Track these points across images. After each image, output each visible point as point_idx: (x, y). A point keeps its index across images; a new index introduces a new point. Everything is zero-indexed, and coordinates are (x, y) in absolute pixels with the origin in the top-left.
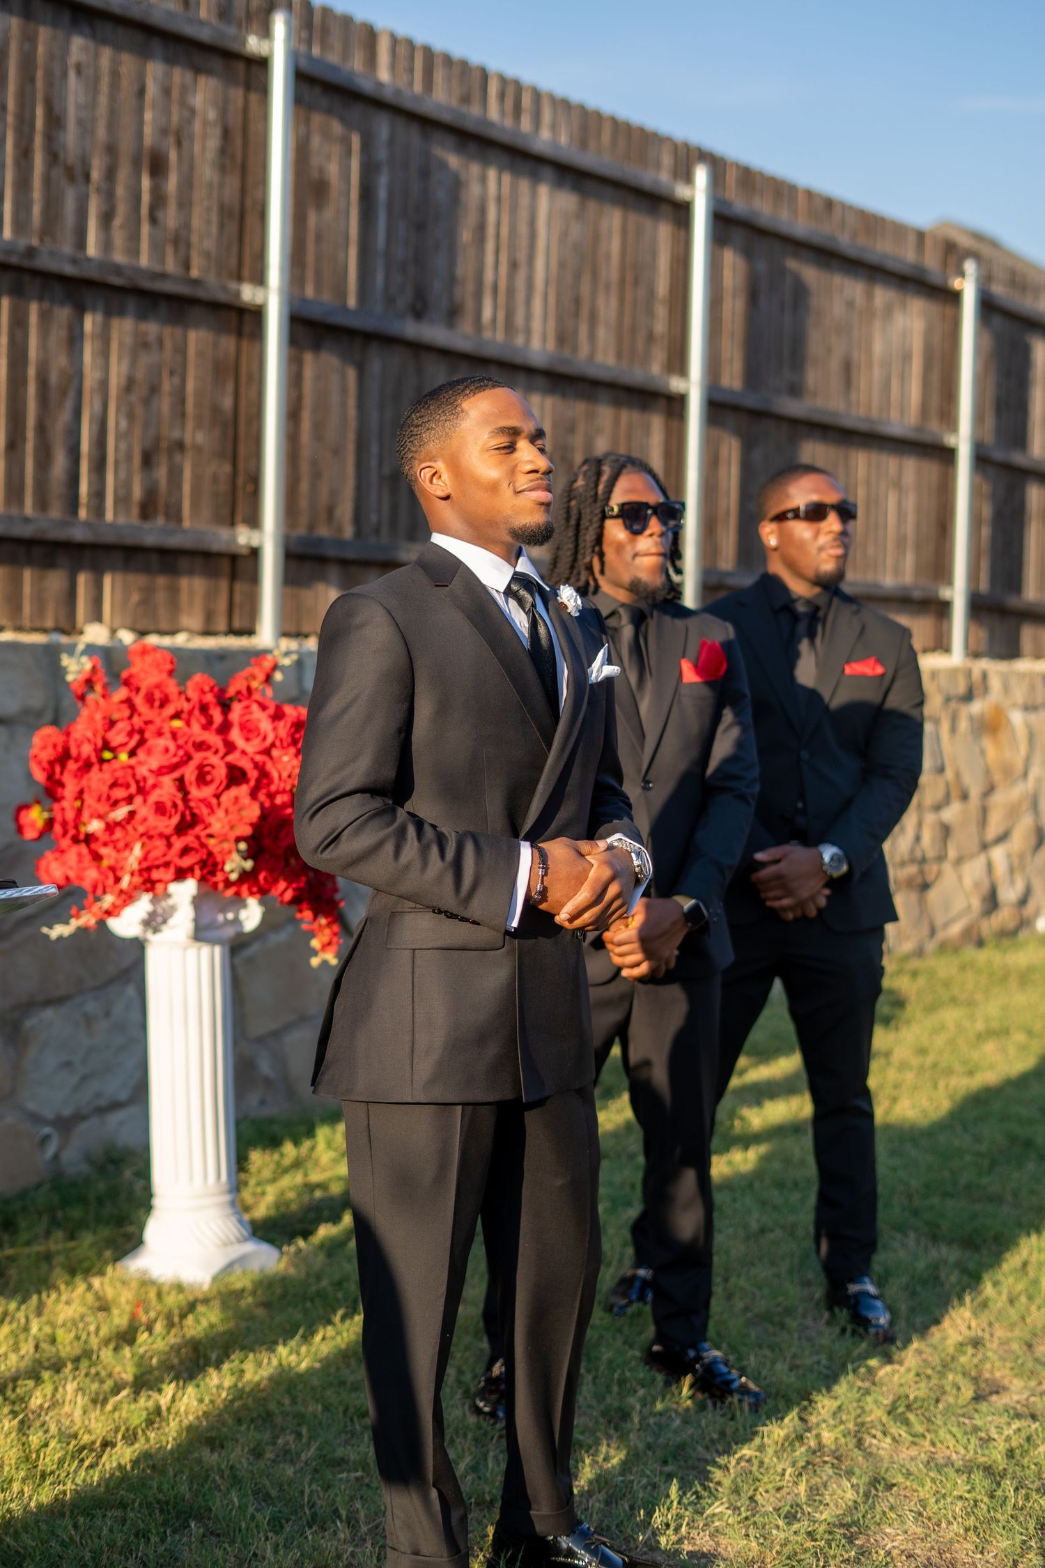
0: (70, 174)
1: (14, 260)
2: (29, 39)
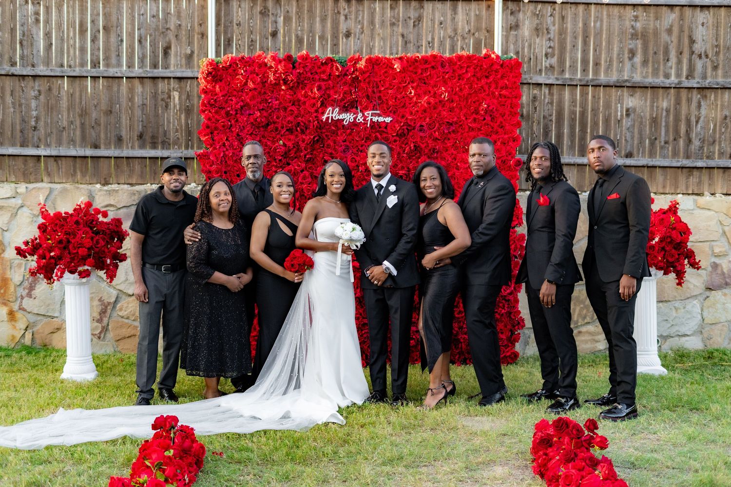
0: (699, 57)
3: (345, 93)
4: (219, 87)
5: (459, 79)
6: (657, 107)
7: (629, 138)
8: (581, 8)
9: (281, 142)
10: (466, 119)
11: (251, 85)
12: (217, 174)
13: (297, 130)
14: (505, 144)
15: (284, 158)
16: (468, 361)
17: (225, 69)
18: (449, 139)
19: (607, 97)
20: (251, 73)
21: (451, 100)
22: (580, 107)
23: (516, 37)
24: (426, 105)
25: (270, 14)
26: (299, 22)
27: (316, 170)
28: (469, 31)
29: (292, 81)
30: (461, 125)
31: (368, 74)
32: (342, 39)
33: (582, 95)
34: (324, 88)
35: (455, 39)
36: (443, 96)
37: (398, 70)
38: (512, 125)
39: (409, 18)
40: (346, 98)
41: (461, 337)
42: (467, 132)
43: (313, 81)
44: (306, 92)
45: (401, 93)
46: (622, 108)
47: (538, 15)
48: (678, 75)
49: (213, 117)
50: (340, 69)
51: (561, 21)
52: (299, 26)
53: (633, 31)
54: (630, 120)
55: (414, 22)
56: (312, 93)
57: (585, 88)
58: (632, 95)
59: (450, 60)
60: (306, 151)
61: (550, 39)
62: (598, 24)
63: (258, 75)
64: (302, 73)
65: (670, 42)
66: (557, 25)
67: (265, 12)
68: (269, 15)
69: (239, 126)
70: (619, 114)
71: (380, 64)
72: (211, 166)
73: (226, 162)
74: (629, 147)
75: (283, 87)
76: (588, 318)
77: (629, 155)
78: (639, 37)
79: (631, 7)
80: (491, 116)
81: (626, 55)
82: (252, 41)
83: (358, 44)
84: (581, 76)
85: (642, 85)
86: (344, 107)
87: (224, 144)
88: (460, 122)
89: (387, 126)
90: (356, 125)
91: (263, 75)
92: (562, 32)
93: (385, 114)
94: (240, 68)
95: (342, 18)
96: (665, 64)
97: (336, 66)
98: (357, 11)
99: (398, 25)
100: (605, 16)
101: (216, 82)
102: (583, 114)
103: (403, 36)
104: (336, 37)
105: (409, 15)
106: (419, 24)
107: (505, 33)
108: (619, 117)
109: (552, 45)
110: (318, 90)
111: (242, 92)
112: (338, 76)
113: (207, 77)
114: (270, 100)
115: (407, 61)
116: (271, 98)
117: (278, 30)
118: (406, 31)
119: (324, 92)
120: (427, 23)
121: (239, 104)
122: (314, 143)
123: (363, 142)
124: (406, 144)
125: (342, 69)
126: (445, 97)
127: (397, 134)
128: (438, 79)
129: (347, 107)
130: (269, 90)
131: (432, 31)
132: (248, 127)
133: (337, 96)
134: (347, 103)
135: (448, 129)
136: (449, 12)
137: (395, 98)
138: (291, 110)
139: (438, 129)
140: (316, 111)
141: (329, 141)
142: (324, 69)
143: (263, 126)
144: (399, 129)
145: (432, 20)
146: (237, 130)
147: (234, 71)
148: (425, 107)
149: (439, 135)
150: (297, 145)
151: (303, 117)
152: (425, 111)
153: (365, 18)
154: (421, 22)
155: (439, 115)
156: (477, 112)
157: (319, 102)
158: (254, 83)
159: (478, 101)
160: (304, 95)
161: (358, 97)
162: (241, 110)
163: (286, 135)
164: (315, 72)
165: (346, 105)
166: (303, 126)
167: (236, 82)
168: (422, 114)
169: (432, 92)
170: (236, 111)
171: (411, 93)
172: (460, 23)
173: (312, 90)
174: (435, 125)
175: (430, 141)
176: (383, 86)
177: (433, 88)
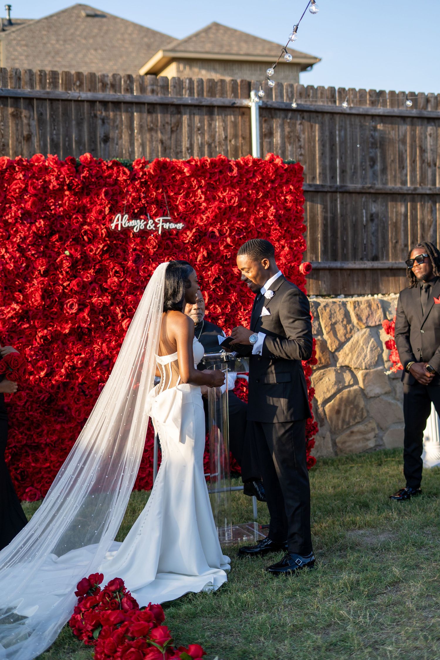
0: (429, 165)
1: (410, 192)
2: (414, 130)
3: (134, 198)
5: (247, 184)
6: (397, 212)
7: (374, 243)
8: (327, 118)
9: (67, 253)
10: (256, 224)
11: (31, 189)
13: (84, 240)
14: (293, 248)
15: (71, 270)
19: (354, 203)
20: (30, 178)
21: (240, 206)
22: (331, 213)
23: (270, 144)
24: (217, 210)
25: (23, 116)
26: (54, 126)
27: (106, 282)
28: (226, 137)
29: (77, 185)
30: (251, 231)
31: (157, 179)
32: (100, 144)
33: (331, 202)
34: (111, 193)
35: (213, 145)
36: (233, 201)
37: (188, 174)
38: (298, 230)
39: (167, 123)
40: (135, 204)
43: (99, 186)
44: (91, 198)
45: (191, 198)
46: (366, 213)
47: (289, 123)
48: (412, 182)
50: (127, 172)
51: (310, 130)
53: (373, 141)
54: (374, 225)
55: (172, 128)
56: (99, 198)
57: (334, 194)
58: (375, 201)
60: (94, 261)
61: (300, 147)
62: (343, 133)
63: (38, 180)
64: (88, 178)
65: (404, 151)
66: (306, 133)
67: (17, 114)
68: (21, 117)
69: (20, 235)
70: (365, 219)
74: (374, 251)
75: (67, 193)
76: (358, 418)
77: (375, 258)
78: (378, 145)
79: (369, 118)
80: (279, 220)
81: (368, 163)
83: (117, 149)
84: (330, 183)
85: (383, 192)
86: (133, 213)
88: (250, 227)
89: (178, 232)
90: (146, 232)
91: (44, 181)
92: (311, 139)
93: (176, 221)
94: (18, 172)
95: (100, 122)
96: (401, 172)
97: (123, 170)
98: (115, 115)
99: (157, 131)
100: (348, 126)
102: (334, 219)
103: (162, 142)
104: (93, 142)
105: (166, 120)
106: (177, 129)
108: (365, 223)
109: (303, 152)
110: (105, 196)
111: (21, 198)
112: (125, 181)
114: (53, 207)
115: (196, 165)
116: (54, 205)
117: (32, 134)
118: (165, 138)
119: (110, 198)
120: (185, 129)
121: (19, 212)
122: (103, 252)
123: (155, 250)
124: (198, 252)
125: (130, 173)
126: (234, 203)
127: (189, 241)
128: (227, 184)
129: (137, 213)
130: (51, 196)
131: (190, 137)
132: (30, 237)
133: (125, 202)
134: (136, 209)
135: (239, 235)
136: (206, 118)
137: (186, 203)
138: (76, 218)
139: (230, 235)
140: (104, 218)
141: (119, 250)
142: (110, 173)
143: (46, 236)
144: (192, 236)
145: (190, 126)
146: (18, 241)
147: (11, 175)
148: (216, 212)
149: (231, 242)
150: (85, 255)
151: (89, 224)
152: (216, 216)
153: (124, 122)
154: (179, 128)
155: (229, 220)
156: (265, 216)
157: (107, 209)
158: (35, 188)
159: (266, 205)
160: (90, 201)
161: (147, 203)
162: (21, 219)
163: (72, 245)
164: (100, 176)
165: (136, 211)
166: (90, 235)
167: (14, 187)
168: (212, 220)
169: (221, 197)
170: (16, 219)
171: (201, 198)
172: (217, 130)
173: (98, 195)
174: (227, 231)
175: (222, 248)
176: (172, 191)
177: (222, 193)
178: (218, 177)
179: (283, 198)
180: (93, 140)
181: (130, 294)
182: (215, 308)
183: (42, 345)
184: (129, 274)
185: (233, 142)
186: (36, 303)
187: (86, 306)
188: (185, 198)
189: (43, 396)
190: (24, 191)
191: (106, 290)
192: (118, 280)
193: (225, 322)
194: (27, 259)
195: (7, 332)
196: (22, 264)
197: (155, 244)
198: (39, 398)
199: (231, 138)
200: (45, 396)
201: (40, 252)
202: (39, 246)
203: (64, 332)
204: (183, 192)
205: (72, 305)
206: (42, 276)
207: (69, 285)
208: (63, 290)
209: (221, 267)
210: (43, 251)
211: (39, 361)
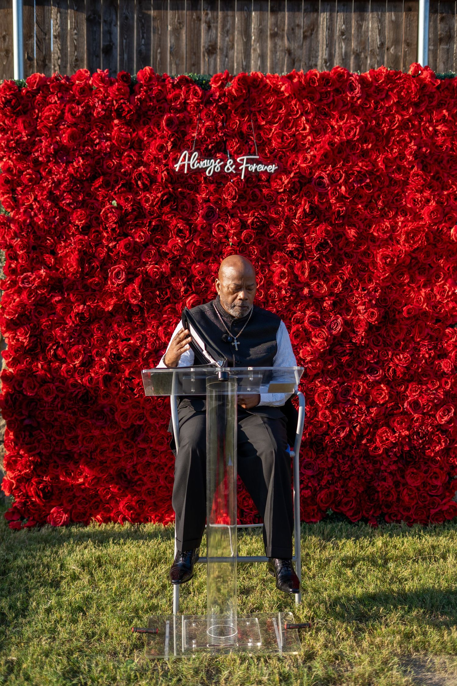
3: (208, 129)
4: (24, 122)
9: (114, 203)
10: (386, 167)
11: (68, 117)
12: (22, 250)
13: (138, 185)
14: (442, 203)
15: (119, 226)
16: (387, 518)
17: (32, 94)
18: (361, 197)
20: (69, 102)
21: (364, 140)
23: (448, 53)
24: (327, 146)
25: (102, 20)
26: (143, 33)
27: (166, 244)
28: (382, 44)
29: (129, 112)
30: (378, 176)
31: (242, 101)
32: (204, 56)
34: (176, 122)
35: (362, 55)
36: (352, 134)
37: (287, 95)
39: (298, 26)
40: (209, 137)
41: (379, 485)
42: (388, 187)
43: (161, 111)
44: (150, 129)
45: (290, 129)
49: (15, 166)
50: (200, 93)
52: (143, 38)
55: (304, 33)
56: (159, 129)
59: (362, 80)
60: (150, 215)
63: (78, 104)
64: (145, 100)
67: (95, 18)
68: (99, 23)
69: (53, 179)
71: (258, 86)
72: (13, 238)
73: (35, 232)
75: (116, 121)
80: (422, 162)
82: (77, 60)
83: (226, 63)
86: (207, 149)
87: (31, 206)
88: (377, 171)
89: (270, 177)
90: (225, 176)
91: (88, 105)
93: (267, 161)
94: (52, 93)
95: (203, 26)
97: (195, 89)
98: (225, 18)
99: (283, 37)
101: (18, 114)
103: (289, 52)
104: (195, 54)
105: (297, 22)
106: (311, 34)
107: (432, 48)
110: (167, 125)
111: (55, 129)
112: (197, 105)
113: (5, 107)
114: (97, 141)
115: (299, 82)
116: (99, 137)
117: (114, 44)
118: (294, 46)
119: (176, 128)
120: (322, 34)
121: (52, 147)
122: (163, 203)
123: (234, 201)
124: (298, 205)
125: (204, 94)
126: (354, 135)
127: (285, 190)
128: (345, 108)
129: (211, 150)
130: (97, 126)
131: (330, 45)
132: (66, 181)
133: (195, 135)
134: (211, 143)
135: (361, 181)
136: (354, 16)
137: (282, 137)
138: (129, 156)
139: (346, 183)
140: (166, 157)
141: (185, 201)
142: (175, 94)
143: (87, 180)
144: (288, 183)
145: (331, 28)
146: (50, 186)
147: (45, 97)
148: (326, 149)
149: (346, 191)
150: (138, 206)
151: (146, 165)
152: (325, 155)
153: (236, 26)
154: (314, 32)
155: (346, 160)
156: (401, 156)
157: (170, 143)
158: (73, 115)
159: (404, 140)
160: (148, 133)
161: (225, 135)
162: (54, 156)
163: (121, 193)
164: (161, 98)
165: (210, 147)
166: (147, 180)
167: (47, 114)
168: (320, 160)
169: (336, 127)
170: (48, 157)
171: (305, 129)
172: (370, 33)
173: (158, 125)
174: (341, 176)
175: (333, 201)
176: (263, 119)
177: (337, 122)
178: (331, 99)
179: (431, 129)
180: (194, 51)
181: (200, 261)
182: (319, 286)
183: (77, 325)
184: (197, 234)
185: (392, 51)
186: (71, 270)
187: (137, 276)
188: (282, 129)
189: (77, 392)
190: (60, 119)
191: (166, 254)
192: (182, 241)
193: (334, 304)
194: (61, 209)
195: (34, 305)
196: (55, 217)
197: (234, 193)
198: (72, 393)
199: (390, 44)
200: (79, 392)
201: (78, 202)
202: (79, 193)
203: (106, 310)
204: (280, 119)
205: (118, 274)
206: (81, 233)
207: (115, 246)
208: (107, 253)
209: (329, 228)
210: (84, 201)
211: (73, 345)
